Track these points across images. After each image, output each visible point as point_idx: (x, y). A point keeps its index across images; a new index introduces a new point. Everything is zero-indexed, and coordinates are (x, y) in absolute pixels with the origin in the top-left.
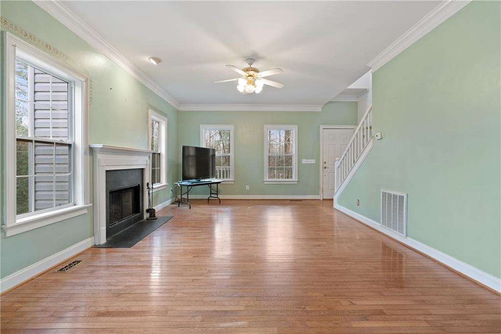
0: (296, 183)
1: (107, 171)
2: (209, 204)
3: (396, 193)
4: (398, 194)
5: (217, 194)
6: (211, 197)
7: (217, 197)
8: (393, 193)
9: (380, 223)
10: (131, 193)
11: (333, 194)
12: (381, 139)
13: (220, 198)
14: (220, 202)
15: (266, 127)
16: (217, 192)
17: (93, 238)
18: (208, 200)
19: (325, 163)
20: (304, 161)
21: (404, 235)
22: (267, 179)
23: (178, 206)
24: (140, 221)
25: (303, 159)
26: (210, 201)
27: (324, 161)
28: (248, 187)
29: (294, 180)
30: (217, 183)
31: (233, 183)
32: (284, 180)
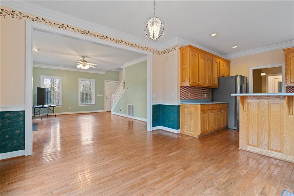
0: (94, 105)
4: (132, 105)
6: (49, 114)
7: (54, 114)
8: (130, 105)
9: (127, 114)
11: (111, 108)
14: (55, 116)
15: (79, 79)
16: (54, 111)
18: (47, 116)
19: (107, 96)
20: (98, 95)
21: (133, 116)
22: (80, 103)
28: (70, 108)
29: (93, 104)
30: (54, 106)
31: (61, 106)
32: (88, 104)
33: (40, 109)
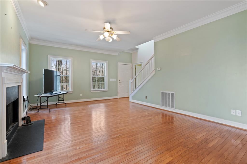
0: (107, 91)
1: (6, 88)
2: (56, 108)
3: (169, 92)
4: (171, 92)
5: (64, 101)
6: (58, 103)
7: (64, 103)
8: (167, 92)
9: (160, 105)
12: (161, 70)
13: (66, 103)
14: (66, 105)
15: (91, 60)
16: (64, 99)
18: (56, 105)
19: (120, 80)
20: (111, 80)
21: (174, 108)
22: (92, 90)
23: (37, 112)
25: (111, 78)
26: (57, 105)
27: (120, 79)
28: (81, 95)
29: (106, 89)
30: (64, 94)
31: (72, 93)
32: (101, 89)
33: (48, 98)
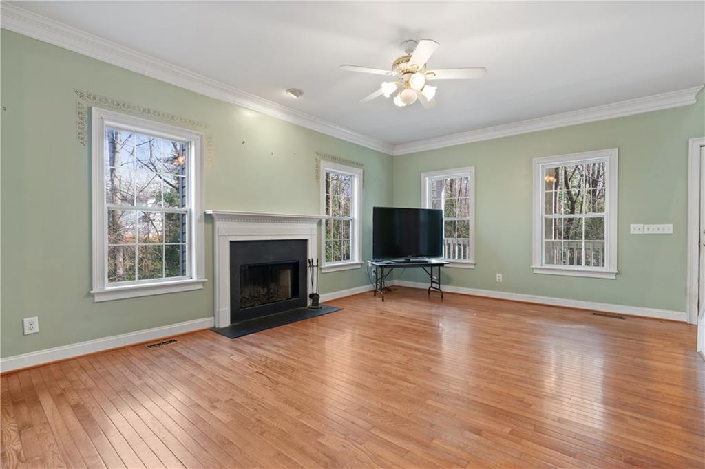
0: (613, 277)
1: (231, 242)
2: (429, 298)
5: (439, 284)
6: (432, 287)
7: (439, 289)
10: (289, 271)
13: (444, 291)
14: (442, 297)
16: (439, 280)
17: (212, 318)
20: (635, 229)
22: (539, 265)
24: (298, 309)
26: (431, 293)
28: (499, 277)
29: (608, 270)
31: (473, 267)
